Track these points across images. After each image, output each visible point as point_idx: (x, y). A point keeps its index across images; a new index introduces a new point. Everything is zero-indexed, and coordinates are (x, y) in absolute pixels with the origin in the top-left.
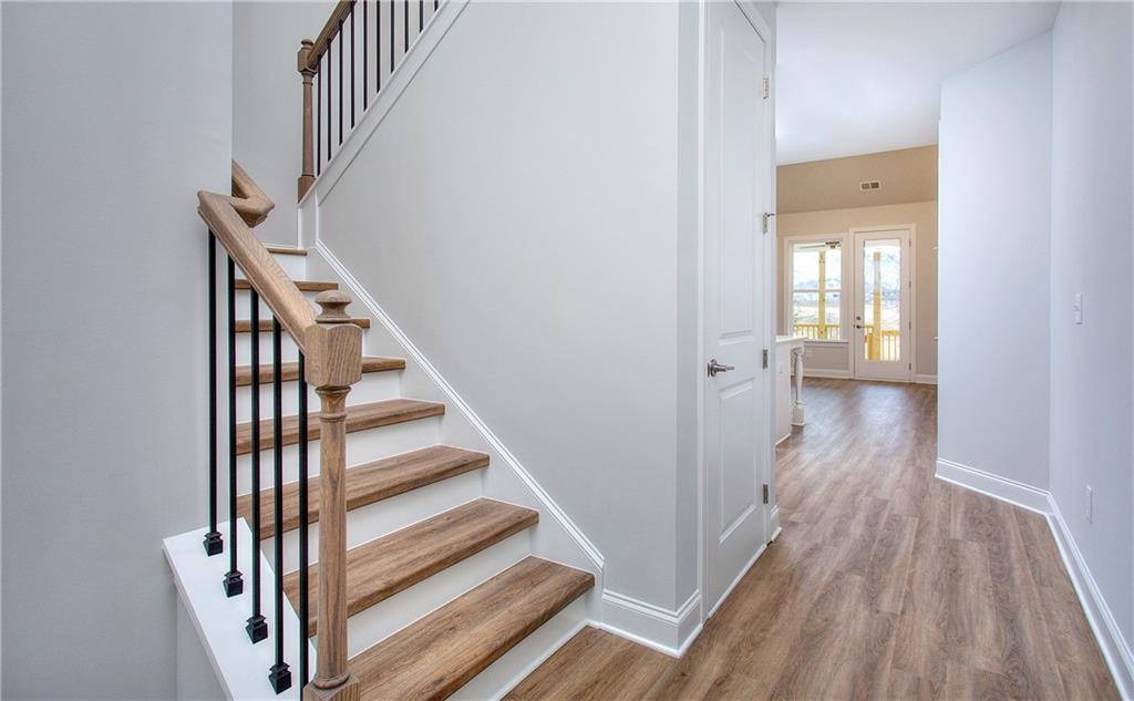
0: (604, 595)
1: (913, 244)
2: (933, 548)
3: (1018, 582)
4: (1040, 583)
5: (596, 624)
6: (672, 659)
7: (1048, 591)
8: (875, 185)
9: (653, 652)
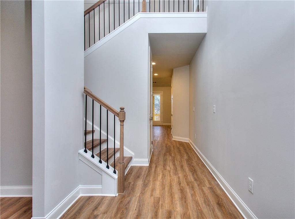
0: (134, 160)
1: (163, 95)
2: (176, 148)
3: (187, 150)
4: (190, 150)
5: (133, 165)
6: (148, 166)
7: (191, 150)
8: (156, 82)
9: (144, 166)
